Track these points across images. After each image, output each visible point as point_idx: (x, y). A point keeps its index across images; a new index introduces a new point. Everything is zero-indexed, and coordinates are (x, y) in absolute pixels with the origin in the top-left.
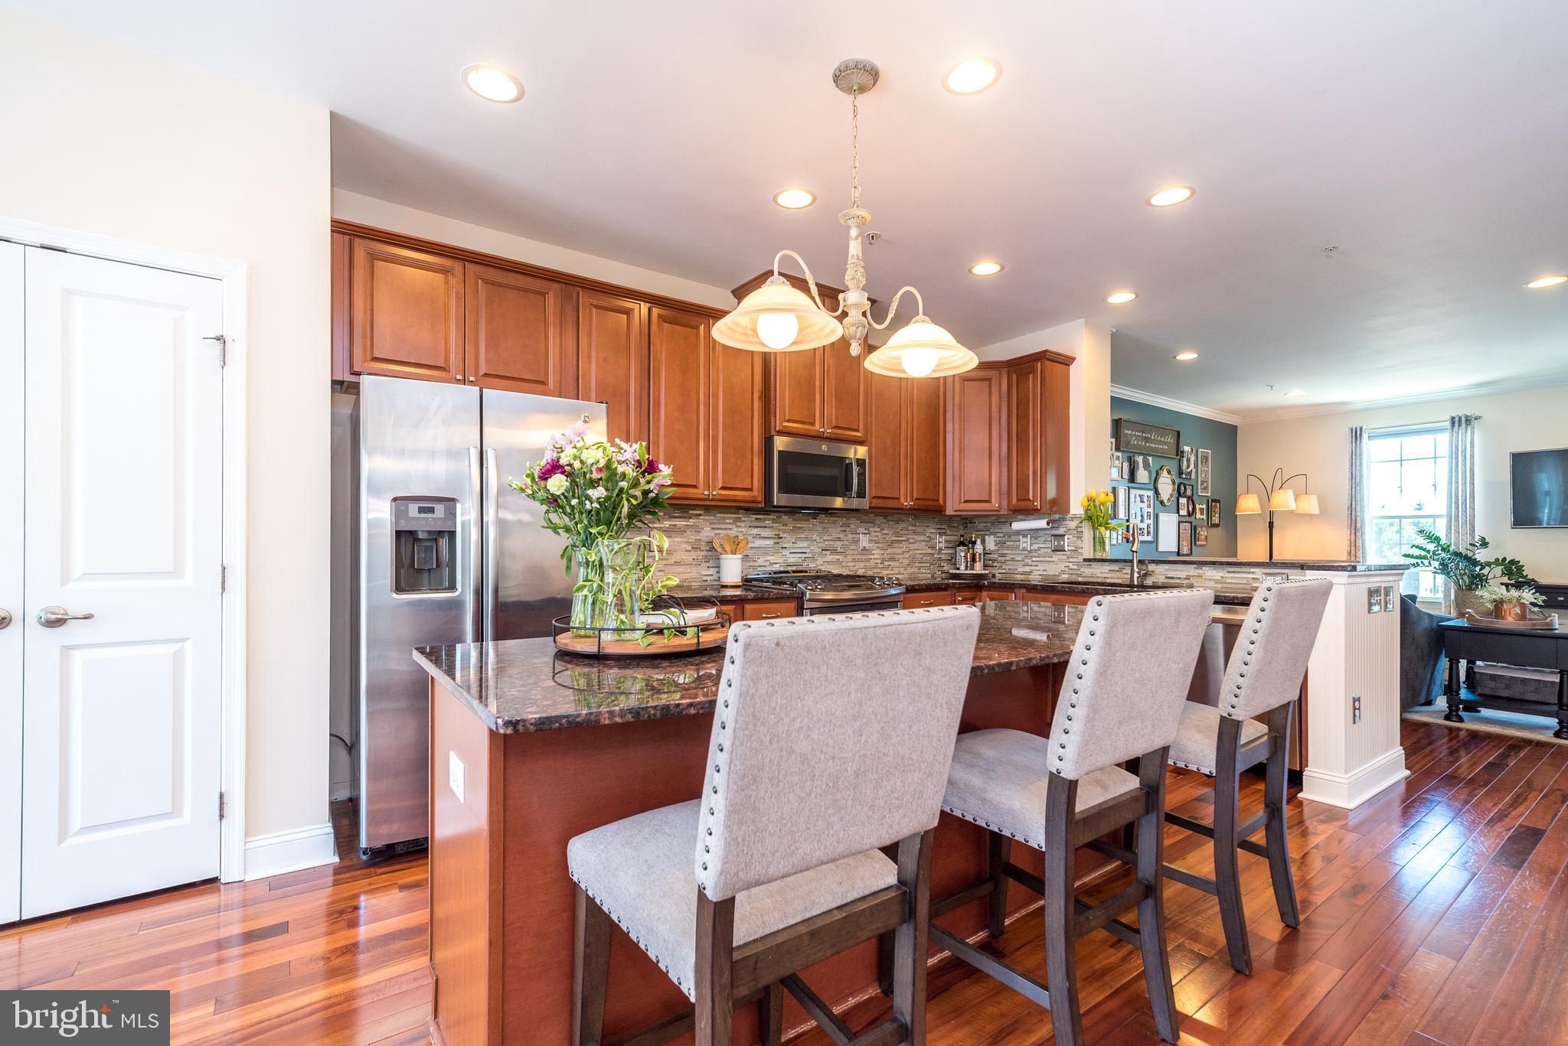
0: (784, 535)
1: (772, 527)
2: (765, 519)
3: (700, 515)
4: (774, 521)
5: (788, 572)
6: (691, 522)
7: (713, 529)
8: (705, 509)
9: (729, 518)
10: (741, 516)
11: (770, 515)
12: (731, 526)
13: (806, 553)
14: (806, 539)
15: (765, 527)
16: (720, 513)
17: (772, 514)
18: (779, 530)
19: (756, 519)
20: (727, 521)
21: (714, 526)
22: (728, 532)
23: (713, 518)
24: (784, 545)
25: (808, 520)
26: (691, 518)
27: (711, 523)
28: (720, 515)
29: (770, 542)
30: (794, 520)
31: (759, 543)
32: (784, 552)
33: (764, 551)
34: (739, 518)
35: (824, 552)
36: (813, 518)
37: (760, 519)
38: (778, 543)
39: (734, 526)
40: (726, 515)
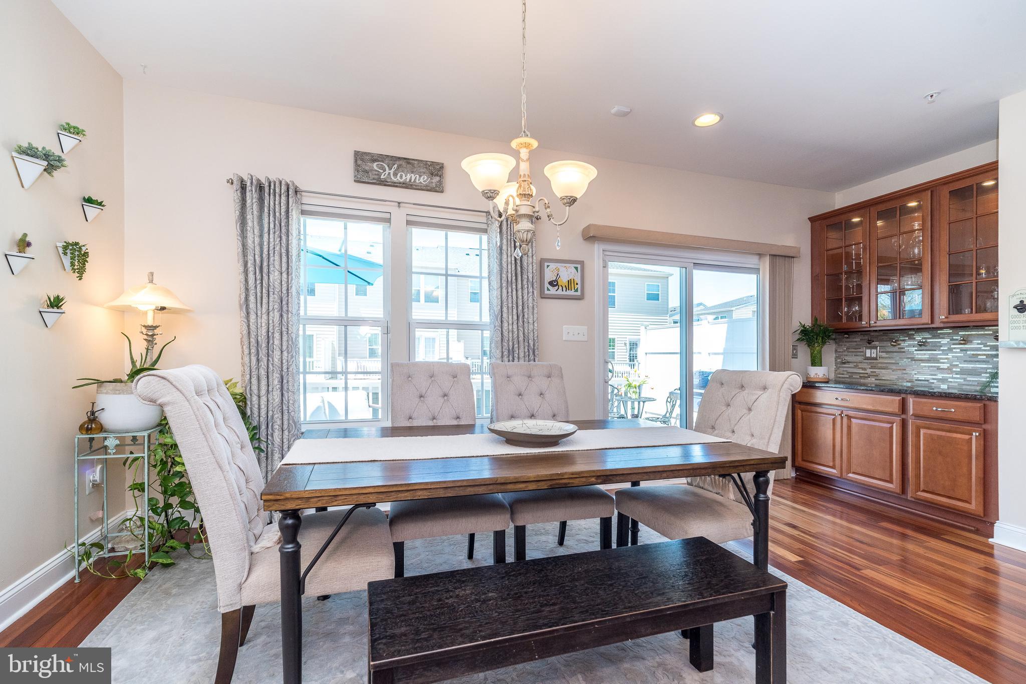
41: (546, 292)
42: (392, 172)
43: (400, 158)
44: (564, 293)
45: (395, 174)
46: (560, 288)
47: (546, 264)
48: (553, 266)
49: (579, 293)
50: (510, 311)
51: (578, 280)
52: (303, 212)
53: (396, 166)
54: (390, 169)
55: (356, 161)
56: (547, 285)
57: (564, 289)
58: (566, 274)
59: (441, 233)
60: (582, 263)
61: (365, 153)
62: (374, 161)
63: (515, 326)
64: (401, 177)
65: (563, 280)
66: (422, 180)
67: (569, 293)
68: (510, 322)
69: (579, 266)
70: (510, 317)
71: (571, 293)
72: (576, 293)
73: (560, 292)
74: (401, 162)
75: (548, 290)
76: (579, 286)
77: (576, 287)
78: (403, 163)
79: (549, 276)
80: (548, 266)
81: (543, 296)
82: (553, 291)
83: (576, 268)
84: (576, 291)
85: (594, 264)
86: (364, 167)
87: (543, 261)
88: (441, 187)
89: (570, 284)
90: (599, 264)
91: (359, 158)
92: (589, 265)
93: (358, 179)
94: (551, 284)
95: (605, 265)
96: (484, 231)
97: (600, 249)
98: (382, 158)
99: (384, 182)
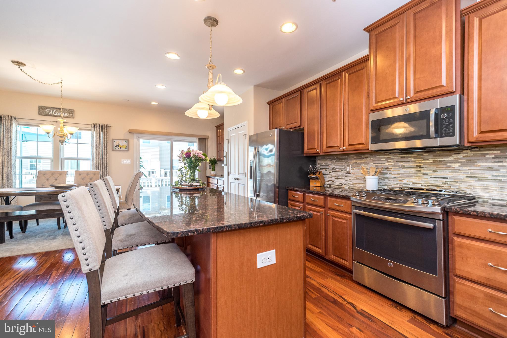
0: (424, 166)
1: (415, 161)
2: (409, 157)
3: (368, 157)
4: (415, 158)
5: (423, 189)
6: (364, 160)
7: (374, 163)
8: (370, 154)
9: (384, 158)
10: (391, 156)
11: (412, 154)
12: (384, 162)
13: (447, 178)
14: (449, 168)
15: (408, 161)
16: (378, 156)
17: (414, 153)
18: (420, 163)
19: (401, 157)
20: (383, 159)
21: (375, 162)
22: (383, 165)
23: (374, 158)
24: (425, 172)
25: (451, 156)
26: (363, 159)
27: (373, 161)
28: (378, 157)
29: (413, 171)
30: (434, 156)
31: (403, 171)
32: (425, 177)
33: (409, 176)
34: (389, 158)
35: (468, 179)
36: (455, 154)
37: (405, 157)
38: (420, 171)
39: (387, 162)
40: (382, 157)
41: (114, 149)
42: (54, 112)
43: (56, 108)
44: (121, 149)
45: (55, 113)
46: (120, 148)
47: (114, 141)
48: (117, 141)
49: (127, 149)
50: (97, 155)
51: (126, 145)
52: (18, 124)
53: (55, 111)
54: (53, 111)
55: (39, 109)
56: (114, 147)
57: (121, 148)
58: (122, 143)
60: (128, 140)
61: (43, 107)
62: (46, 109)
63: (99, 160)
64: (57, 114)
65: (121, 145)
66: (65, 115)
67: (123, 149)
68: (97, 158)
69: (127, 141)
70: (97, 157)
71: (124, 149)
72: (126, 149)
74: (57, 109)
75: (115, 148)
76: (127, 147)
77: (126, 147)
78: (58, 110)
79: (115, 144)
80: (115, 141)
81: (113, 150)
82: (117, 148)
83: (126, 142)
84: (126, 148)
85: (133, 140)
86: (42, 111)
87: (113, 139)
88: (73, 117)
89: (123, 147)
90: (135, 140)
91: (40, 108)
92: (131, 141)
93: (40, 114)
94: (116, 146)
95: (138, 140)
96: (91, 130)
97: (135, 136)
98: (50, 108)
99: (50, 115)
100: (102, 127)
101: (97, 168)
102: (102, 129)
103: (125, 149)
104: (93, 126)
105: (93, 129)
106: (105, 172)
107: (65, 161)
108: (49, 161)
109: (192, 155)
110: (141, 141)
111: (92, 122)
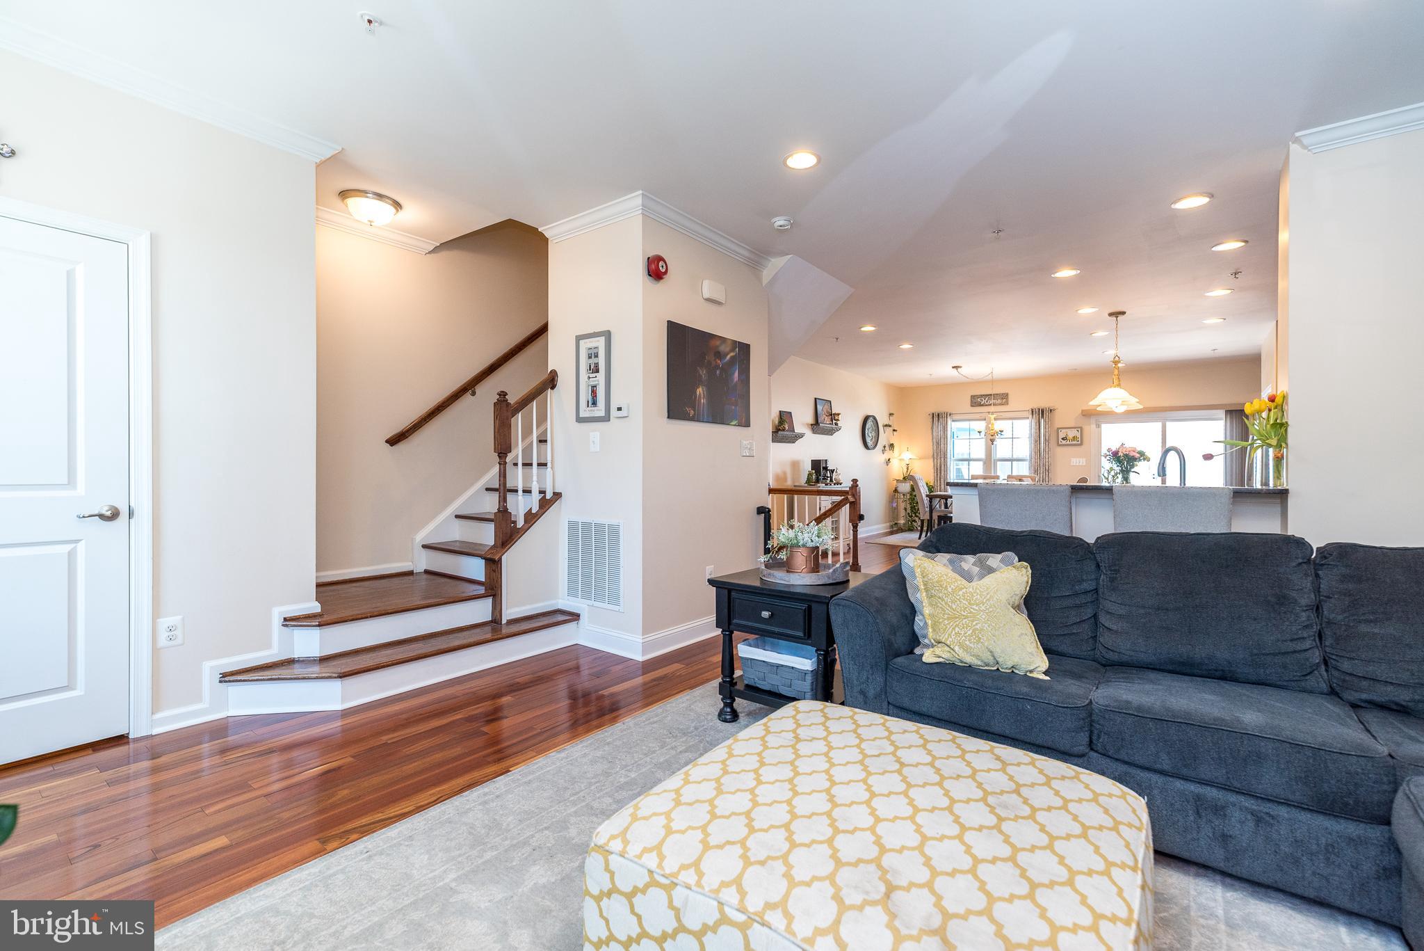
41: (1060, 443)
44: (1071, 443)
45: (988, 401)
46: (1069, 440)
48: (1063, 431)
49: (1080, 442)
51: (1078, 435)
52: (953, 421)
53: (988, 398)
54: (985, 400)
55: (972, 399)
56: (1060, 440)
57: (1071, 441)
58: (1071, 434)
59: (1010, 421)
60: (1081, 428)
61: (975, 396)
62: (979, 398)
64: (990, 402)
65: (1070, 436)
66: (999, 402)
67: (1074, 442)
68: (1036, 458)
69: (1079, 429)
70: (1036, 456)
73: (1068, 442)
74: (989, 396)
76: (1079, 439)
79: (1062, 435)
80: (1061, 431)
81: (1059, 445)
82: (1064, 442)
83: (1078, 431)
85: (1090, 429)
86: (976, 401)
87: (1058, 429)
88: (1007, 403)
89: (1074, 438)
90: (1093, 426)
91: (973, 397)
92: (1086, 429)
93: (972, 406)
94: (1062, 439)
95: (1098, 426)
96: (1028, 418)
97: (1093, 420)
98: (982, 396)
99: (983, 405)
100: (1043, 411)
101: (1036, 471)
102: (1043, 414)
103: (1078, 442)
104: (1031, 412)
105: (1031, 416)
106: (1047, 478)
107: (998, 463)
108: (981, 463)
109: (1120, 454)
110: (1104, 426)
111: (1029, 408)
